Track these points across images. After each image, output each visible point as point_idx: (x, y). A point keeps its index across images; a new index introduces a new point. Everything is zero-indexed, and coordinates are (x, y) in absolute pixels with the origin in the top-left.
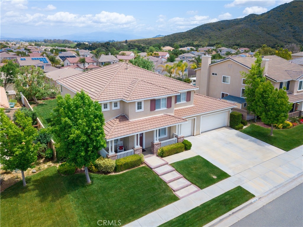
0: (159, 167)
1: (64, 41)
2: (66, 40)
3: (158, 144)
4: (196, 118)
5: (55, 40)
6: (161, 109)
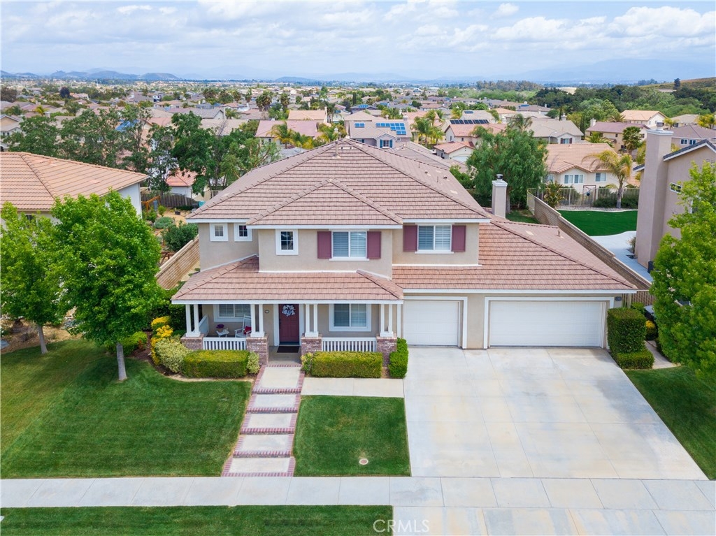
0: (273, 393)
1: (521, 84)
2: (526, 82)
3: (312, 341)
4: (465, 299)
5: (502, 82)
6: (350, 258)
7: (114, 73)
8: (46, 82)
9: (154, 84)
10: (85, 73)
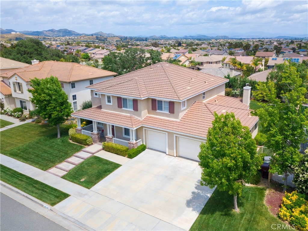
0: (86, 152)
4: (167, 133)
6: (128, 109)
7: (205, 36)
8: (179, 40)
9: (218, 40)
10: (194, 36)
